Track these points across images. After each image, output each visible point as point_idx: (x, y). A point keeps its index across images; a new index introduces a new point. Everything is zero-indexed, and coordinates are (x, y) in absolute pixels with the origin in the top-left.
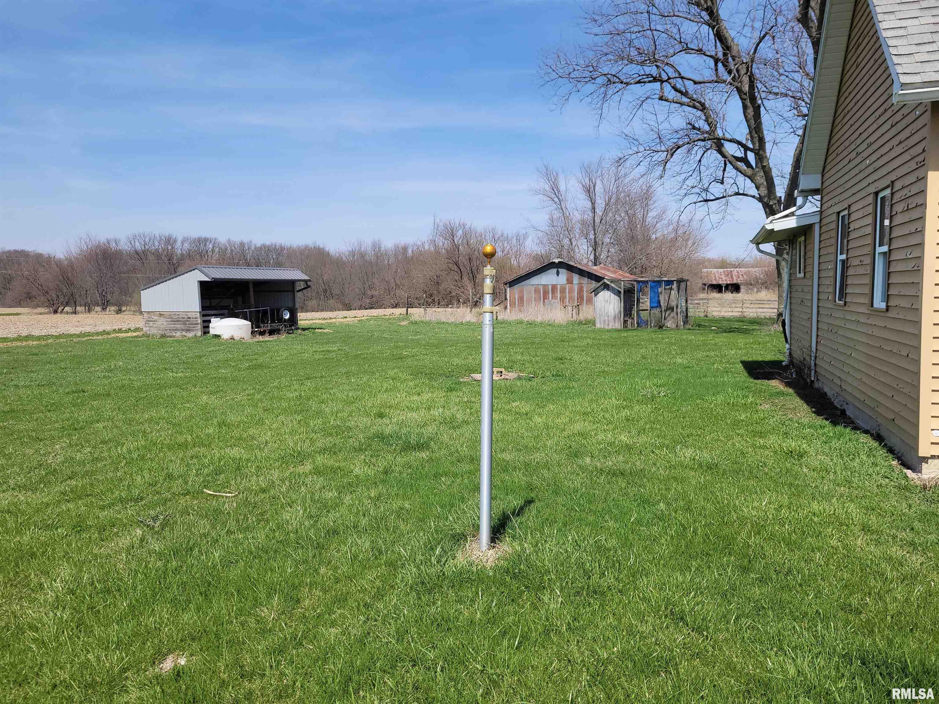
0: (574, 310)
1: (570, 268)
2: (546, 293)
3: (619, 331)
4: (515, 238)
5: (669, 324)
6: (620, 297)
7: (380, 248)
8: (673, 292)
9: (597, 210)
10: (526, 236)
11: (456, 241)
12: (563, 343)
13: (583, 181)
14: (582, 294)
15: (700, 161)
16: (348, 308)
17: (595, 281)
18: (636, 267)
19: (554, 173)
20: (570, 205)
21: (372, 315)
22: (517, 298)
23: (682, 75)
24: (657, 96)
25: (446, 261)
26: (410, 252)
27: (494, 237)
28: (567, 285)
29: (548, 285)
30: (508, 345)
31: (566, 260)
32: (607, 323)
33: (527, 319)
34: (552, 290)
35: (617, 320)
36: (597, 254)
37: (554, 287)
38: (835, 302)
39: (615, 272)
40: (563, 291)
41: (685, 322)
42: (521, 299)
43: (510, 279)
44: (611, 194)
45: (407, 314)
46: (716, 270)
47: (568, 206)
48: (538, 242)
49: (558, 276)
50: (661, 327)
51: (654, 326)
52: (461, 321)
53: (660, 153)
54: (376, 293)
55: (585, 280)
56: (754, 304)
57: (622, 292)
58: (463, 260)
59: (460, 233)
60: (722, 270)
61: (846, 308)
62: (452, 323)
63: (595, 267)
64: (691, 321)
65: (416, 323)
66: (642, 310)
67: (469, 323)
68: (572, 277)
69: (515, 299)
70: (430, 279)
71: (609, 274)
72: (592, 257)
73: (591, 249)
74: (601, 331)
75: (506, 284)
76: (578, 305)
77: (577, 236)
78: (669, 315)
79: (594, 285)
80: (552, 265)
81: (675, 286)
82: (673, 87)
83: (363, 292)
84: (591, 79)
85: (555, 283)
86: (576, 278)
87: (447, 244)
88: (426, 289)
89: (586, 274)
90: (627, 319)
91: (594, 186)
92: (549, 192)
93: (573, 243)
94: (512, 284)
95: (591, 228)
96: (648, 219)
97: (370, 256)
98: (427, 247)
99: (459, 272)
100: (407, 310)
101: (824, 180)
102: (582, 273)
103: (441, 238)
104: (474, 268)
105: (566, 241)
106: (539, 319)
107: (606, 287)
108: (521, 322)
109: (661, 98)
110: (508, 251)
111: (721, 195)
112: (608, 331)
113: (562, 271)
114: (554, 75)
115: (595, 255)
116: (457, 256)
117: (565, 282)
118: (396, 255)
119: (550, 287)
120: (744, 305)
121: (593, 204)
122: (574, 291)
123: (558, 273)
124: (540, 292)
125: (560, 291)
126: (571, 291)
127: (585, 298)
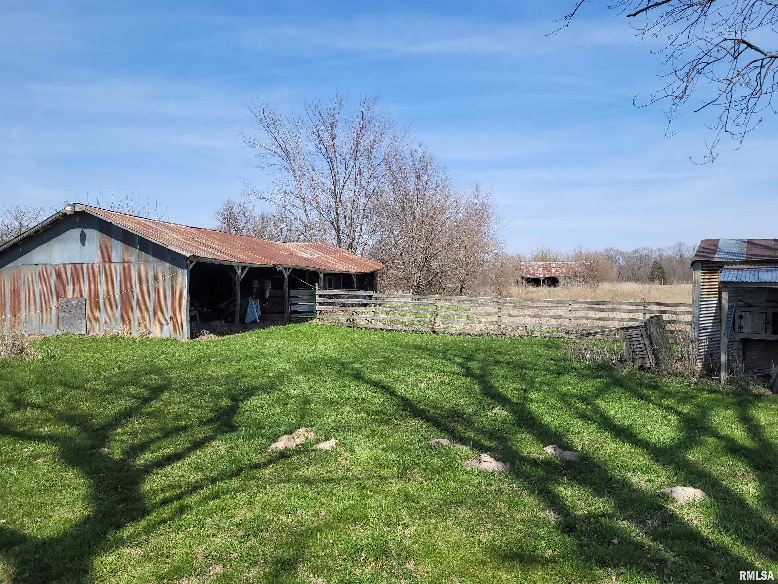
1: (106, 228)
2: (61, 283)
14: (129, 285)
17: (154, 256)
28: (101, 265)
29: (65, 265)
34: (73, 278)
37: (76, 270)
40: (93, 278)
42: (16, 296)
49: (83, 244)
60: (541, 263)
68: (109, 247)
80: (70, 221)
85: (77, 261)
86: (118, 251)
102: (128, 237)
113: (91, 233)
117: (96, 258)
119: (69, 270)
122: (114, 279)
123: (83, 239)
124: (50, 282)
125: (88, 279)
126: (109, 279)
127: (135, 294)
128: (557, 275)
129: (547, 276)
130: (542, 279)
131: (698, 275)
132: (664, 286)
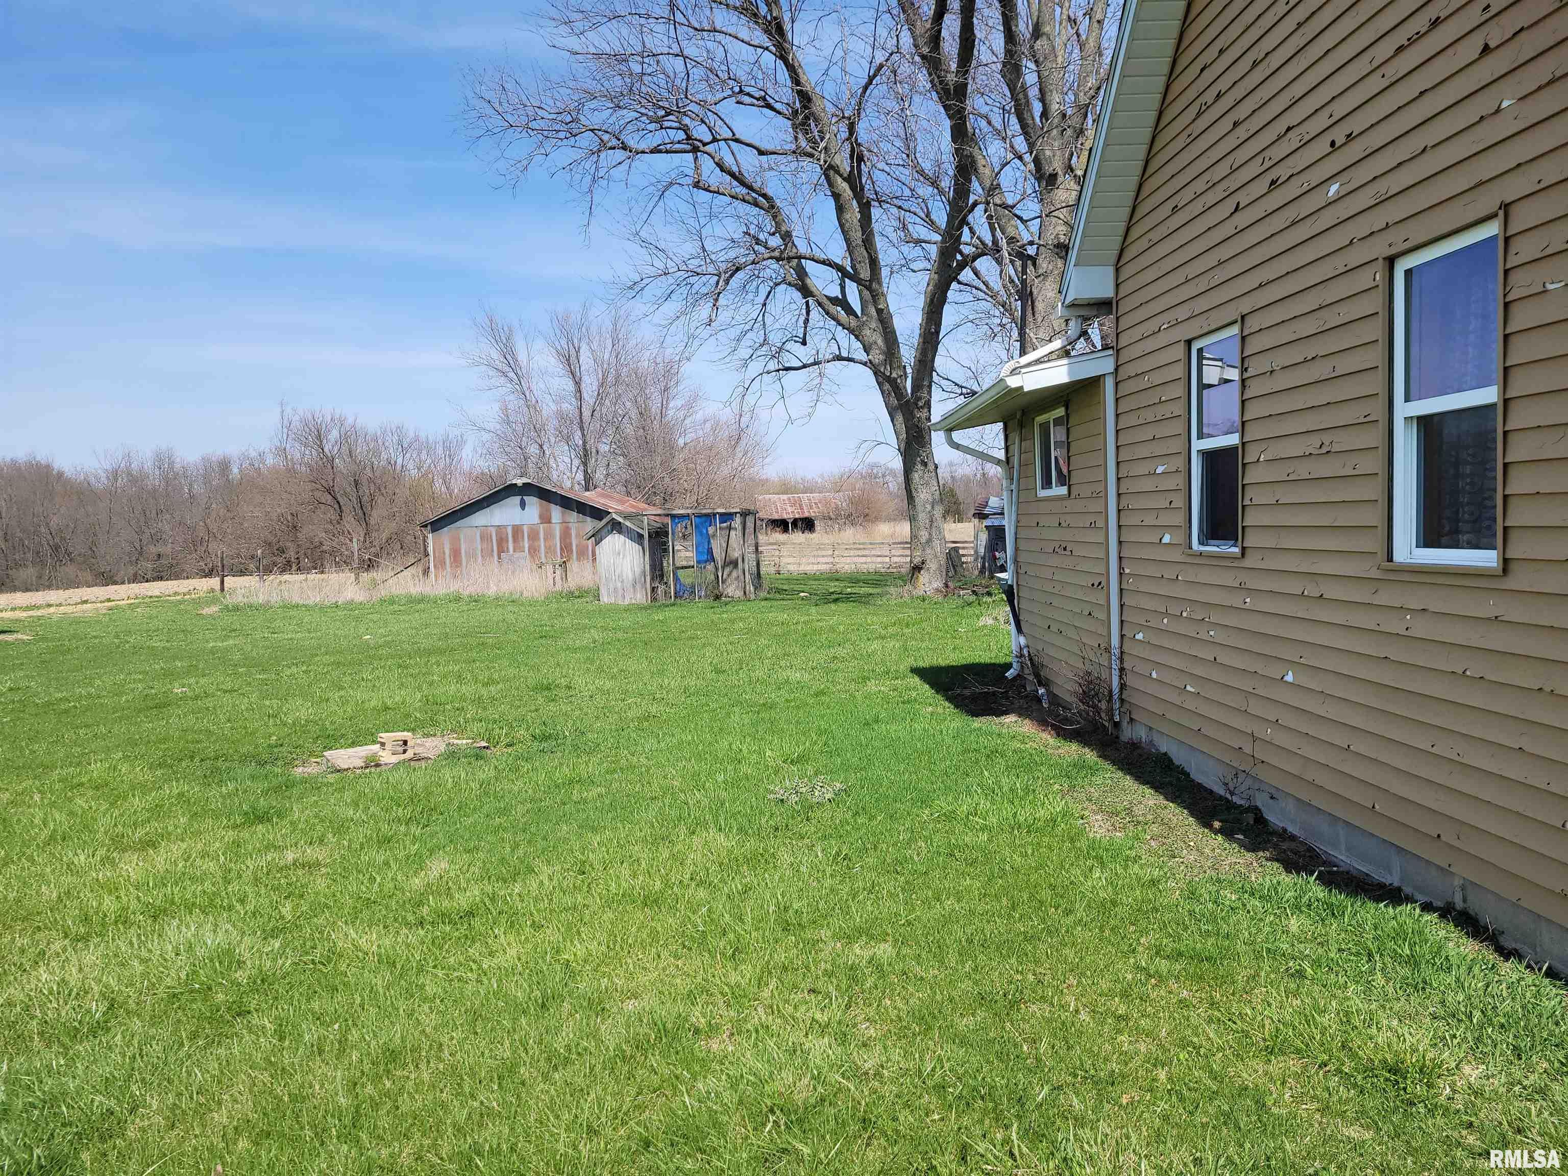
0: (558, 572)
1: (545, 495)
2: (502, 541)
3: (646, 608)
4: (441, 444)
5: (732, 589)
6: (641, 544)
7: (171, 464)
8: (733, 533)
9: (585, 395)
10: (461, 443)
11: (326, 450)
12: (543, 641)
13: (557, 343)
14: (568, 541)
15: (764, 305)
16: (107, 579)
17: (593, 517)
18: (655, 493)
19: (506, 329)
20: (537, 387)
21: (150, 594)
22: (447, 552)
23: (737, 136)
24: (689, 181)
25: (310, 486)
26: (235, 470)
27: (400, 442)
28: (541, 526)
29: (505, 527)
30: (429, 652)
31: (535, 482)
32: (621, 592)
33: (467, 593)
34: (513, 537)
35: (638, 587)
36: (589, 471)
37: (517, 530)
38: (1190, 548)
39: (622, 502)
40: (534, 536)
41: (758, 586)
42: (456, 554)
43: (432, 517)
44: (605, 366)
45: (222, 589)
46: (777, 496)
47: (534, 387)
48: (485, 452)
49: (523, 509)
50: (717, 597)
51: (706, 596)
52: (334, 601)
53: (704, 279)
54: (167, 549)
55: (573, 516)
56: (851, 549)
57: (646, 536)
58: (343, 485)
59: (334, 434)
60: (785, 497)
61: (1248, 562)
62: (316, 605)
63: (587, 494)
64: (766, 584)
65: (236, 609)
66: (682, 568)
67: (350, 605)
68: (549, 511)
69: (444, 553)
70: (279, 520)
71: (615, 506)
72: (580, 476)
73: (576, 462)
74: (613, 609)
75: (426, 526)
76: (564, 562)
77: (553, 440)
78: (729, 575)
79: (590, 524)
80: (510, 490)
81: (737, 522)
82: (718, 164)
83: (138, 546)
84: (568, 135)
85: (518, 523)
86: (556, 512)
87: (311, 454)
88: (271, 538)
89: (575, 506)
90: (657, 584)
91: (578, 352)
92: (497, 362)
93: (547, 452)
94: (437, 525)
95: (576, 427)
96: (671, 413)
97: (154, 480)
98: (270, 461)
99: (336, 506)
100: (222, 582)
101: (1120, 281)
102: (566, 503)
103: (297, 445)
104: (365, 499)
105: (532, 450)
106: (492, 591)
107: (616, 527)
108: (458, 599)
109: (697, 185)
110: (430, 466)
111: (811, 360)
112: (627, 609)
113: (531, 501)
114: (498, 121)
115: (586, 472)
116: (330, 478)
117: (536, 520)
118: (206, 479)
119: (510, 530)
120: (836, 552)
121: (578, 384)
122: (553, 537)
123: (523, 505)
124: (492, 540)
125: (529, 536)
126: (549, 536)
127: (574, 548)
128: (813, 514)
129: (797, 516)
130: (790, 521)
131: (977, 521)
132: (960, 525)
